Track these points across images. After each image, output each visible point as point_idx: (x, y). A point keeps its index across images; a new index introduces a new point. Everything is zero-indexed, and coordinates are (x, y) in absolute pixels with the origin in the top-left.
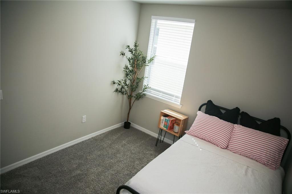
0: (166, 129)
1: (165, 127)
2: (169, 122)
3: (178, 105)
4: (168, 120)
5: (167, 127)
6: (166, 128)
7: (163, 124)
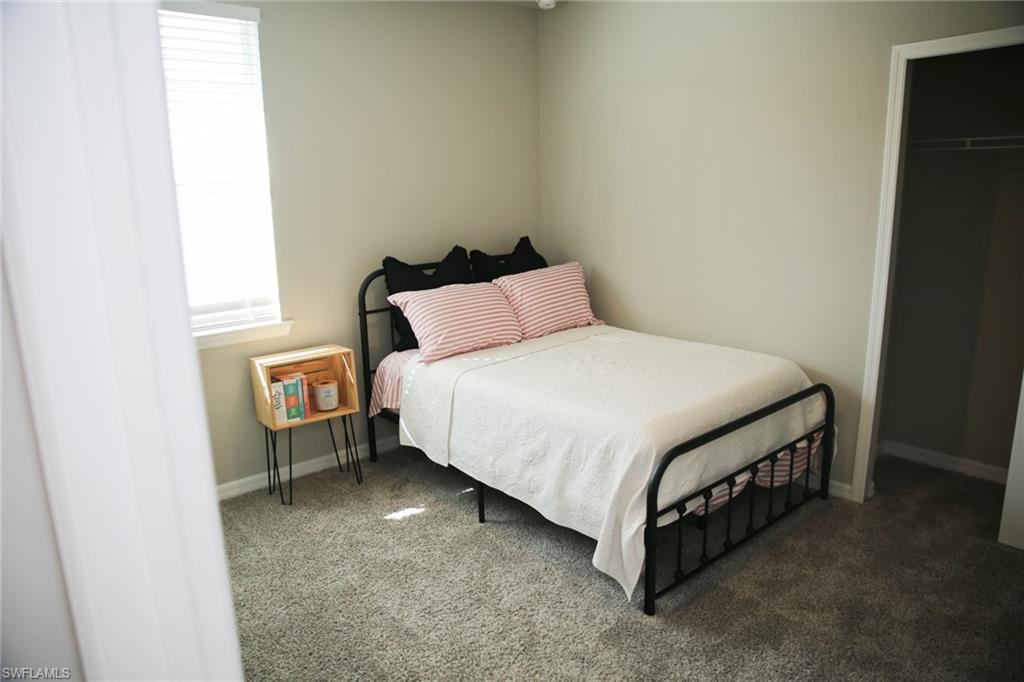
0: (299, 419)
1: (294, 417)
2: (300, 388)
3: (278, 325)
4: (296, 385)
5: (302, 409)
6: (299, 415)
7: (284, 409)
